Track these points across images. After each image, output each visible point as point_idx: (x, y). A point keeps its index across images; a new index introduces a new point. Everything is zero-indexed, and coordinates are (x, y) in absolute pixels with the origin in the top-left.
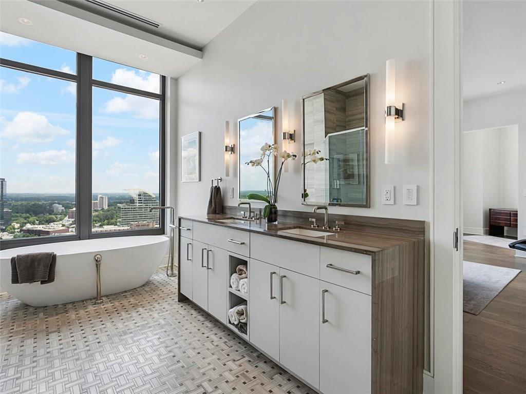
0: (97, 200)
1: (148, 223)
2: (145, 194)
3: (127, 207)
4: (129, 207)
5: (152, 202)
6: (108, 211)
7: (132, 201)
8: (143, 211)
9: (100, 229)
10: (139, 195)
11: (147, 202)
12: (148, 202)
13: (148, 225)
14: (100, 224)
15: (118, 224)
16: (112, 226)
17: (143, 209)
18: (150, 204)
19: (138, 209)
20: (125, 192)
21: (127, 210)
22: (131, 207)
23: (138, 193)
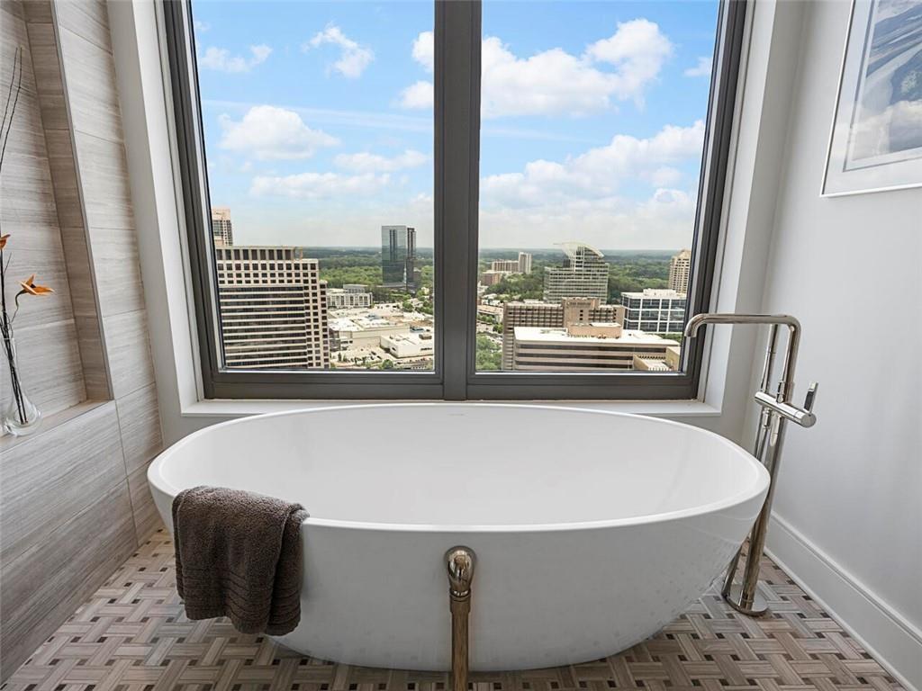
0: (517, 259)
1: (588, 301)
2: (587, 250)
3: (558, 272)
4: (561, 272)
5: (597, 265)
6: (532, 277)
7: (567, 263)
8: (583, 280)
9: (519, 304)
10: (578, 253)
11: (589, 265)
12: (592, 265)
13: (589, 304)
14: (520, 296)
15: (544, 298)
16: (537, 301)
17: (583, 277)
18: (595, 269)
19: (575, 276)
20: (557, 247)
21: (558, 276)
22: (564, 272)
23: (576, 249)
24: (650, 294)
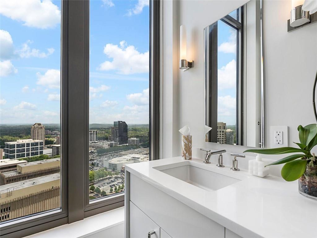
24: (20, 141)
